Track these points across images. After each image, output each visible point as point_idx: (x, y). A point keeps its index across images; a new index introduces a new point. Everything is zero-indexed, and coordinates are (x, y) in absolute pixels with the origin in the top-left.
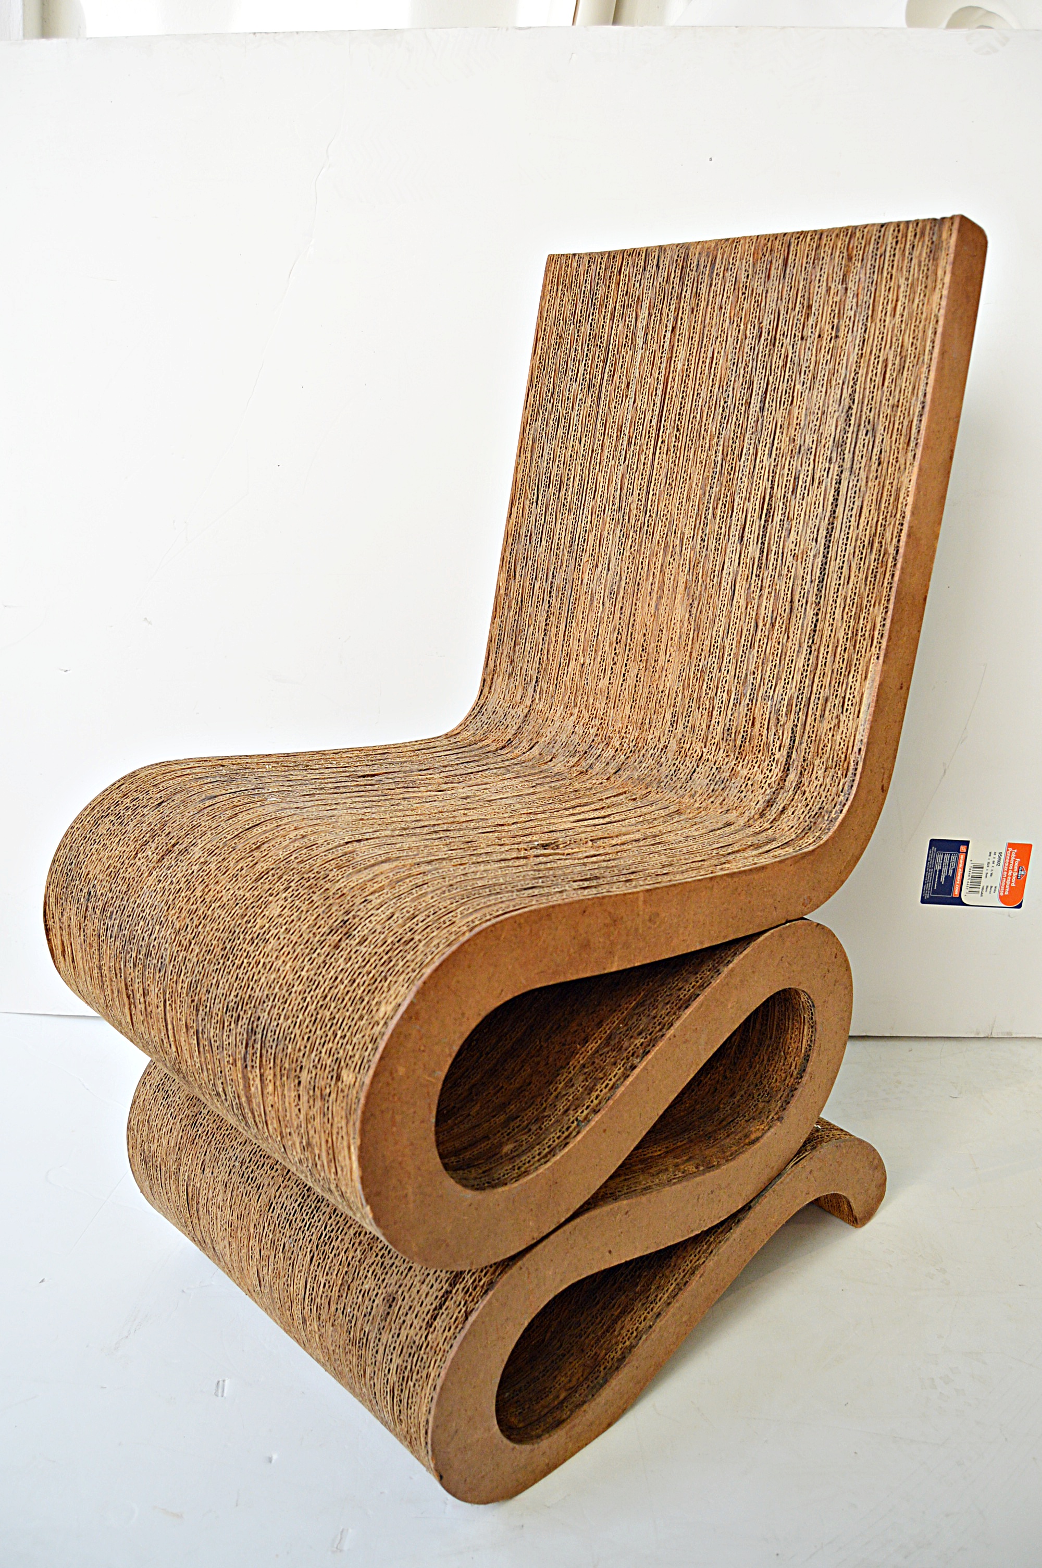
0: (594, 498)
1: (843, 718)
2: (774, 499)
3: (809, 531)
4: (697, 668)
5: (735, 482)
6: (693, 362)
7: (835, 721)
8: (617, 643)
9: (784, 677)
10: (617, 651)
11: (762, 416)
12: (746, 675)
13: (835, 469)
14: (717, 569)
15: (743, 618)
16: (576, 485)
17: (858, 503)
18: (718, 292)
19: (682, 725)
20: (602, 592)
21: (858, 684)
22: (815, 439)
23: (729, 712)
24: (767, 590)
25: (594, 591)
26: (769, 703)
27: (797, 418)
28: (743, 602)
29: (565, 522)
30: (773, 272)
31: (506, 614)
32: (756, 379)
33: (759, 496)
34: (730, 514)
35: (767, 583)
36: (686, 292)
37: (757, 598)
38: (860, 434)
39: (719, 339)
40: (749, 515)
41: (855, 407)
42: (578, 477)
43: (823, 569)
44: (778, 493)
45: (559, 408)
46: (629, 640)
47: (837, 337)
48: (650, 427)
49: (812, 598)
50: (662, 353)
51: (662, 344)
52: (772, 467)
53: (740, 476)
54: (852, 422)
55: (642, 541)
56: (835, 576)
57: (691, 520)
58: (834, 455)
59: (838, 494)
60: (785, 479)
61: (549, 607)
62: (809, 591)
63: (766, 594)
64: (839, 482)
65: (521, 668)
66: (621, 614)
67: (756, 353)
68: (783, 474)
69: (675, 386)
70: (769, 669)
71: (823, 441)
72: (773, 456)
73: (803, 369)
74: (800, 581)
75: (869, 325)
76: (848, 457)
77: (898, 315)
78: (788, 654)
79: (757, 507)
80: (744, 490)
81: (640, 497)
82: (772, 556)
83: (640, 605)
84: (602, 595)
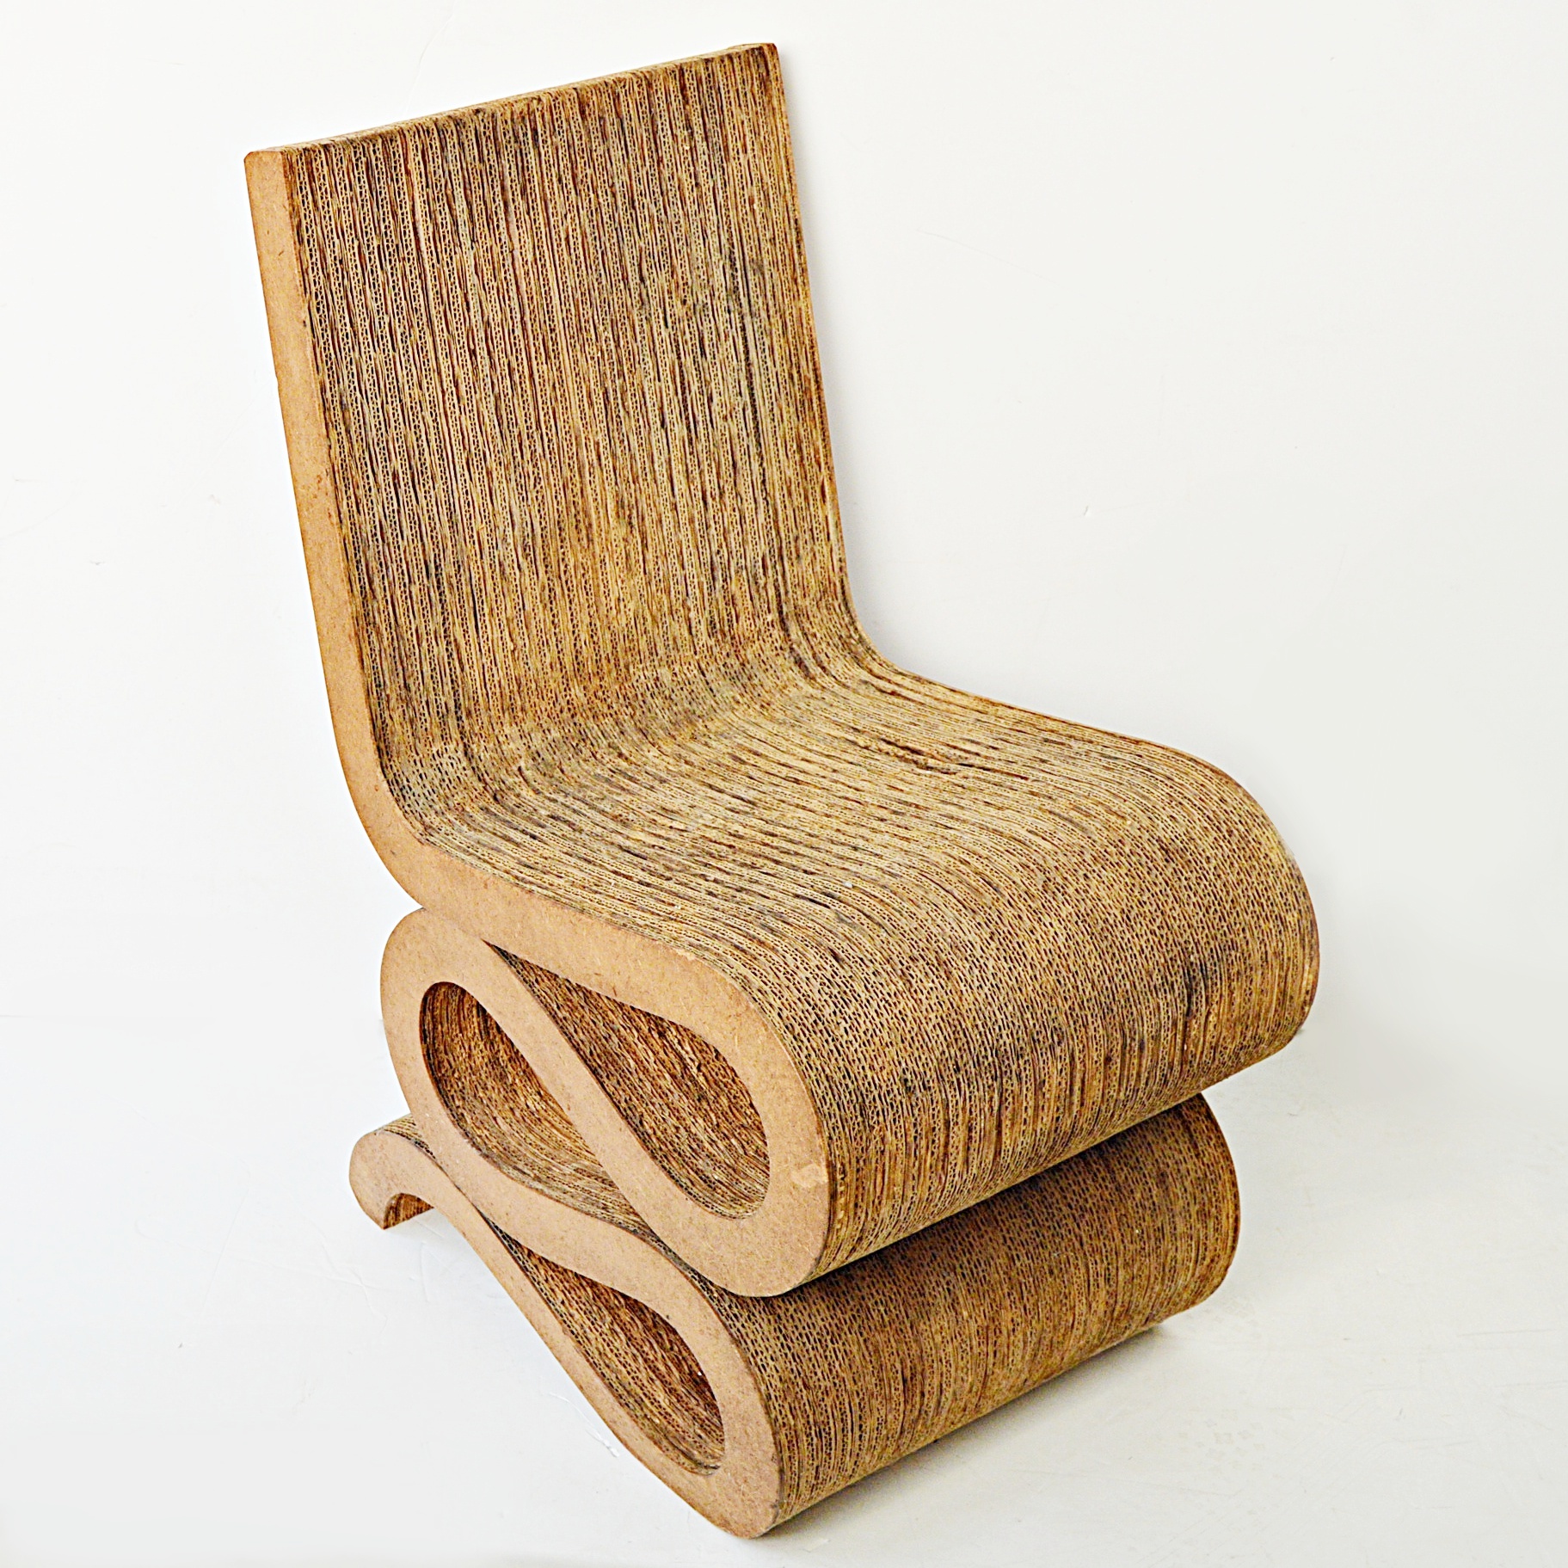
0: (464, 448)
1: (817, 548)
2: (684, 368)
3: (730, 387)
4: (657, 579)
5: (637, 366)
6: (545, 248)
7: (811, 555)
8: (551, 603)
9: (750, 539)
10: (555, 611)
11: (646, 287)
12: (711, 558)
13: (735, 316)
14: (647, 466)
15: (690, 503)
16: (433, 443)
17: (767, 343)
18: (552, 162)
19: (662, 647)
20: (514, 553)
21: (820, 511)
22: (708, 293)
23: (707, 604)
24: (706, 463)
25: (502, 559)
26: (744, 572)
27: (683, 278)
28: (684, 486)
29: (432, 493)
30: (609, 128)
31: (377, 649)
32: (626, 248)
33: (668, 372)
34: (643, 402)
35: (703, 456)
36: (510, 168)
37: (698, 476)
38: (749, 274)
39: (569, 216)
40: (664, 395)
41: (736, 251)
42: (432, 432)
43: (755, 418)
44: (688, 361)
45: (372, 353)
46: (566, 592)
47: (697, 184)
48: (515, 338)
49: (753, 450)
50: (502, 247)
51: (497, 236)
52: (672, 336)
53: (641, 357)
54: (738, 266)
55: (547, 473)
56: (769, 420)
57: (602, 425)
58: (731, 304)
59: (746, 341)
60: (690, 344)
61: (442, 608)
62: (748, 446)
63: (706, 468)
64: (743, 329)
65: (427, 702)
66: (547, 566)
67: (617, 220)
68: (686, 342)
69: (532, 282)
70: (732, 540)
71: (717, 294)
72: (670, 325)
73: (674, 225)
74: (737, 440)
75: (725, 165)
76: (744, 301)
77: (749, 151)
78: (747, 515)
79: (670, 383)
80: (651, 371)
81: (529, 424)
82: (701, 427)
83: (569, 545)
84: (514, 556)
